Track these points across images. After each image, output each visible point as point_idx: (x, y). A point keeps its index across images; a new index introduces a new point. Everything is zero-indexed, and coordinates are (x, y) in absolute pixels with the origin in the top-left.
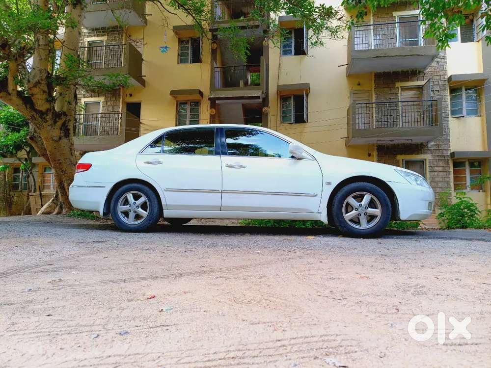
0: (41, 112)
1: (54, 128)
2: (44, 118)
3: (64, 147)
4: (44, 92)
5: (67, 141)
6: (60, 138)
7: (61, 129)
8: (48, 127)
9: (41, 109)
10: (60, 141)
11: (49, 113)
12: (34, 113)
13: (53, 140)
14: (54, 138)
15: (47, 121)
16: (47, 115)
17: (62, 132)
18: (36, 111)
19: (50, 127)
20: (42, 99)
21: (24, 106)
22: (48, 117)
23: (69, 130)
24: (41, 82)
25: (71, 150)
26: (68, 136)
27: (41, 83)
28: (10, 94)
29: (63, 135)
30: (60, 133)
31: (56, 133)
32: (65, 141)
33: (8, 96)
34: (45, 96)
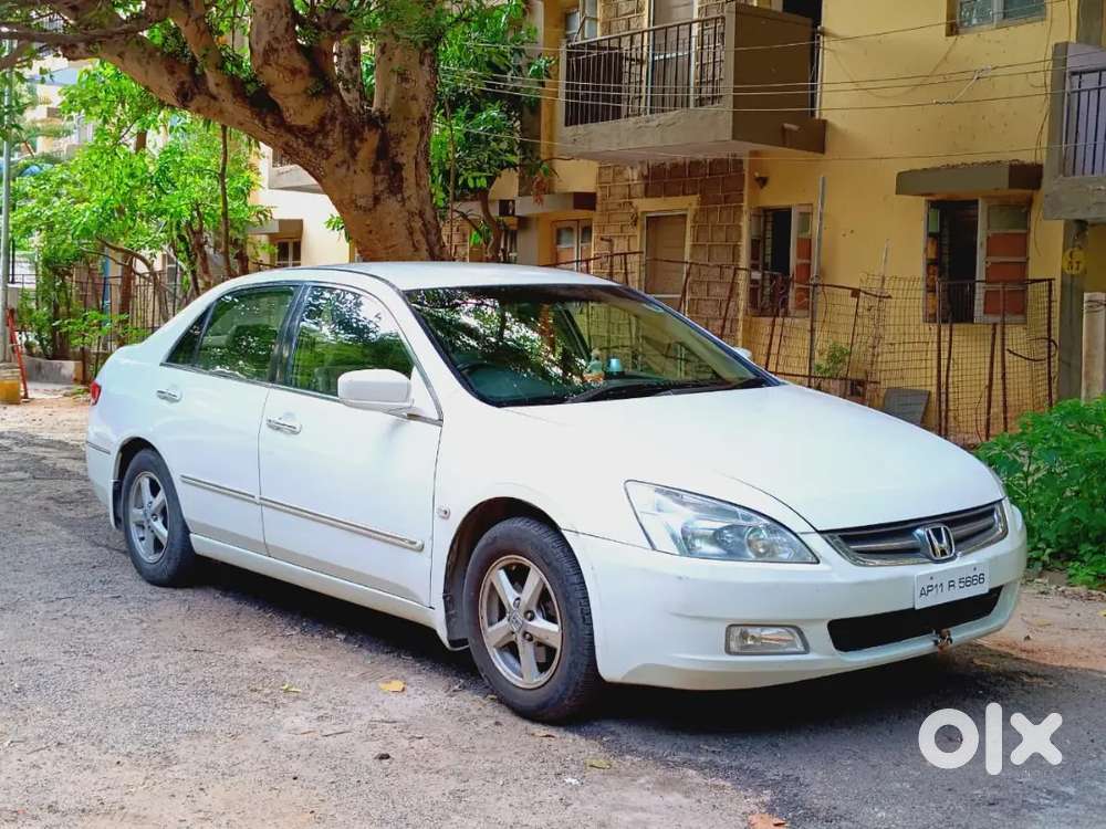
0: (303, 129)
1: (355, 172)
2: (320, 146)
3: (391, 224)
4: (294, 72)
5: (398, 206)
6: (377, 199)
7: (375, 170)
8: (337, 170)
9: (298, 121)
10: (379, 208)
11: (329, 127)
12: (289, 137)
13: (358, 207)
14: (361, 202)
15: (329, 154)
16: (326, 135)
17: (379, 178)
18: (290, 129)
19: (343, 170)
20: (296, 94)
21: (256, 122)
22: (330, 142)
23: (398, 168)
24: (275, 46)
25: (411, 234)
26: (400, 189)
27: (276, 50)
28: (214, 98)
29: (386, 188)
30: (376, 184)
31: (363, 184)
32: (392, 204)
33: (212, 101)
34: (300, 84)
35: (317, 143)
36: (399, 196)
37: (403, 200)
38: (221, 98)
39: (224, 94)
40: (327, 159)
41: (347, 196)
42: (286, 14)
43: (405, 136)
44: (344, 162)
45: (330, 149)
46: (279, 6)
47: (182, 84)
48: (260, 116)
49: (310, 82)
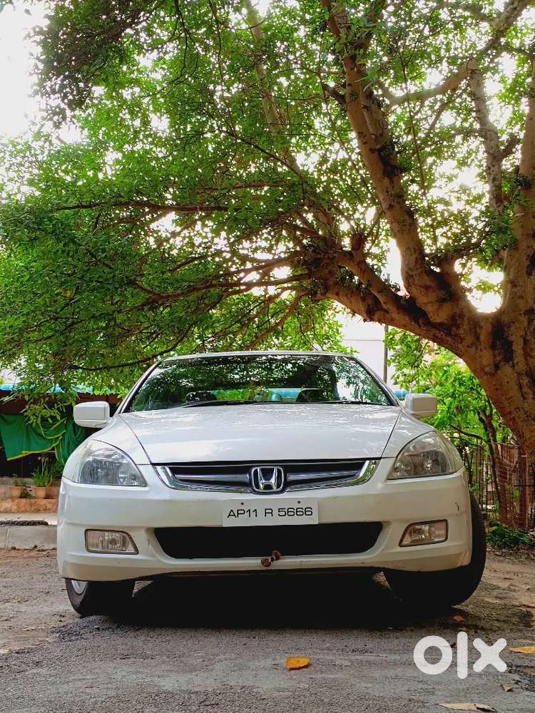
0: (441, 324)
1: (481, 350)
2: (456, 335)
3: (508, 382)
4: (427, 288)
5: (510, 370)
6: (497, 367)
7: (493, 347)
8: (469, 349)
9: (437, 319)
10: (499, 372)
11: (459, 322)
12: (434, 331)
13: (486, 373)
14: (487, 369)
15: (462, 340)
16: (458, 327)
17: (497, 352)
18: (434, 325)
19: (473, 349)
20: (431, 302)
21: (413, 323)
22: (461, 331)
23: (510, 344)
24: (411, 273)
25: (520, 388)
26: (511, 358)
27: (412, 276)
28: (386, 311)
29: (502, 359)
30: (495, 356)
31: (486, 357)
32: (507, 369)
33: (386, 315)
34: (433, 296)
35: (453, 333)
36: (511, 363)
37: (513, 366)
38: (390, 311)
39: (389, 306)
40: (461, 343)
41: (478, 366)
42: (415, 252)
43: (514, 323)
44: (472, 344)
45: (462, 336)
46: (409, 248)
47: (369, 306)
48: (415, 319)
49: (441, 294)
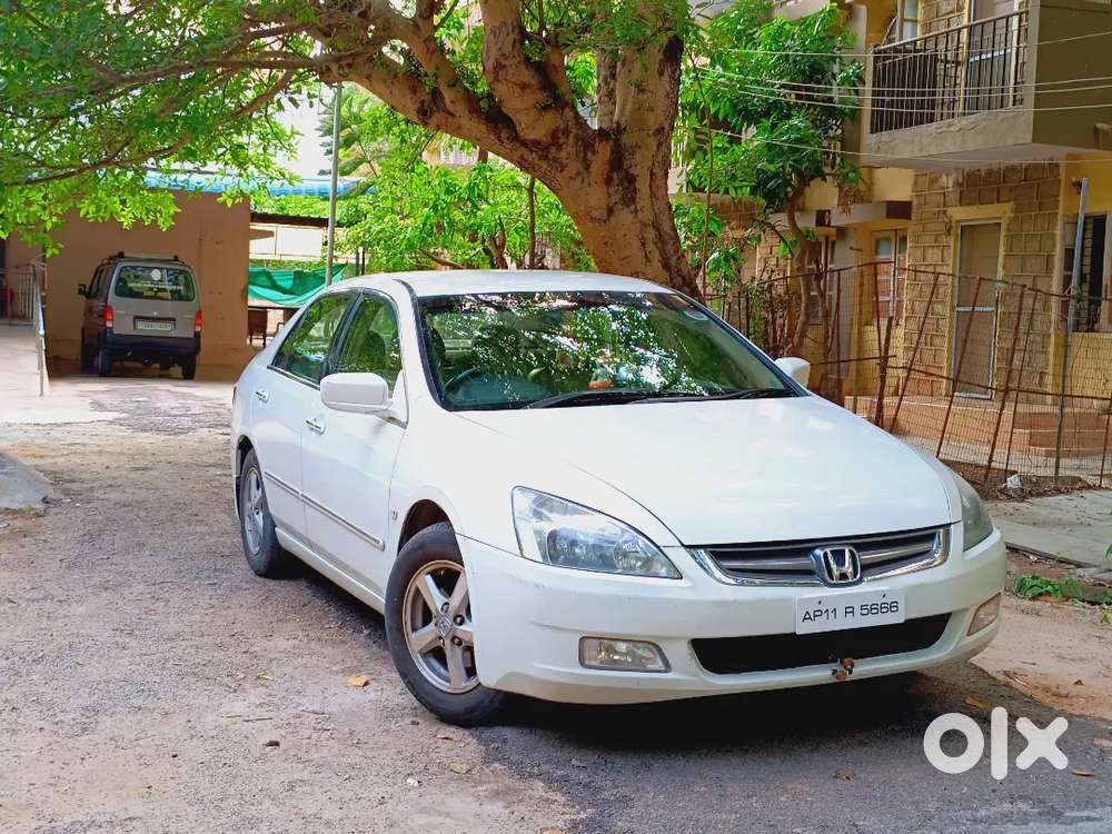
0: (537, 142)
1: (589, 184)
2: (555, 160)
3: (625, 235)
4: (524, 86)
5: (630, 217)
6: (610, 211)
7: (608, 182)
8: (572, 182)
9: (531, 135)
10: (613, 219)
11: (562, 141)
12: (524, 151)
13: (593, 219)
14: (595, 214)
15: (563, 168)
16: (560, 148)
17: (612, 190)
18: (524, 143)
19: (578, 182)
20: (527, 109)
21: (493, 137)
22: (563, 154)
23: (631, 179)
24: (503, 62)
25: (643, 244)
26: (633, 200)
27: (505, 66)
28: (452, 115)
29: (620, 200)
30: (609, 195)
31: (596, 197)
32: (624, 216)
33: (450, 119)
34: (530, 99)
35: (550, 156)
36: (632, 207)
37: (636, 211)
38: (458, 115)
39: (461, 109)
40: (561, 171)
41: (582, 208)
42: (513, 31)
43: (639, 147)
44: (579, 174)
45: (564, 161)
46: (504, 24)
47: (423, 102)
48: (496, 131)
49: (543, 97)
